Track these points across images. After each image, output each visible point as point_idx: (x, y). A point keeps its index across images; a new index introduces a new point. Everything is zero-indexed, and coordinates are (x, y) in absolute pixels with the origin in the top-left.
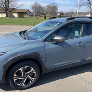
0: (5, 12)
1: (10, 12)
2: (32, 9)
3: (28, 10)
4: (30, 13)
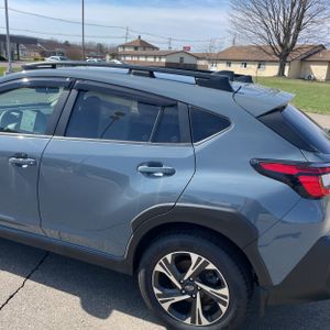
0: (278, 59)
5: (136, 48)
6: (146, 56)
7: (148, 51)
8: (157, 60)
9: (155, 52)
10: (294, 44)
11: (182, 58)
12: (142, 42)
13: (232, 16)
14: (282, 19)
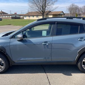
0: (42, 15)
1: (47, 14)
2: (68, 11)
3: (62, 12)
4: (64, 14)
5: (1, 14)
6: (5, 16)
7: (5, 15)
8: (9, 17)
9: (7, 15)
10: (45, 11)
11: (16, 16)
12: (3, 12)
13: (29, 4)
14: (41, 5)
